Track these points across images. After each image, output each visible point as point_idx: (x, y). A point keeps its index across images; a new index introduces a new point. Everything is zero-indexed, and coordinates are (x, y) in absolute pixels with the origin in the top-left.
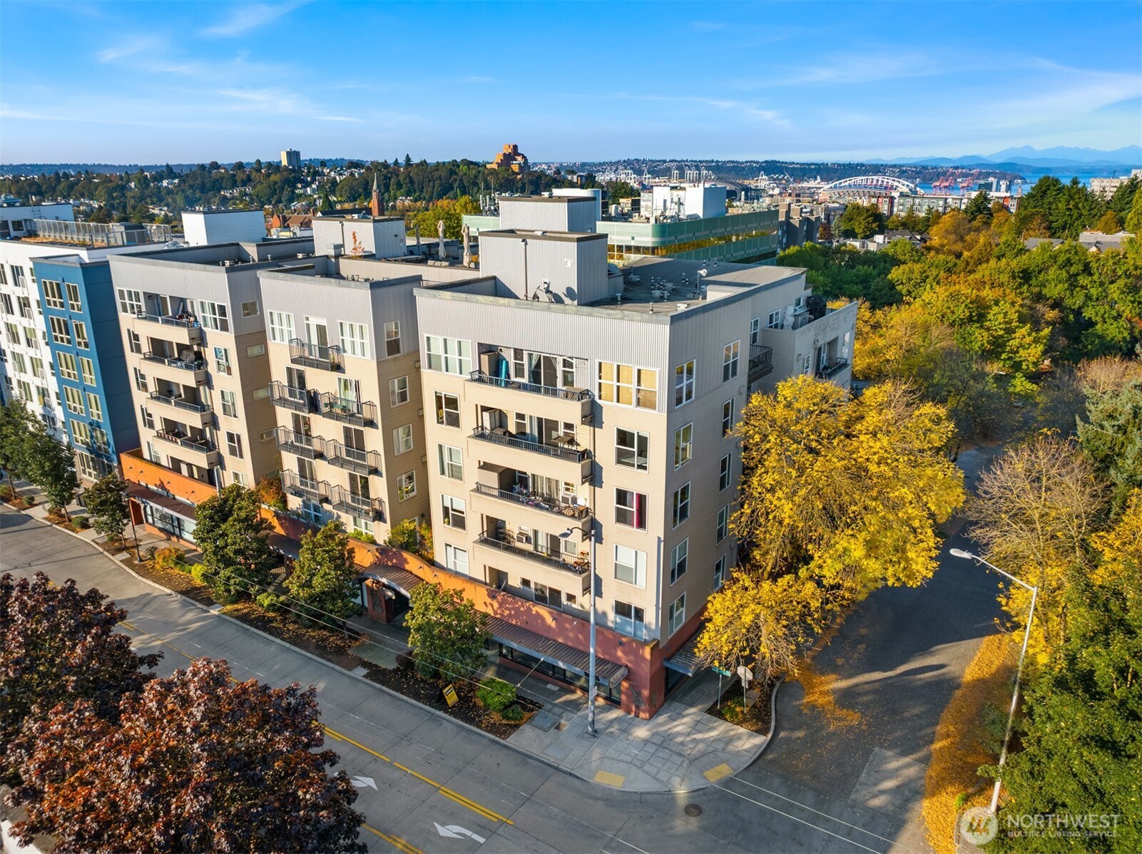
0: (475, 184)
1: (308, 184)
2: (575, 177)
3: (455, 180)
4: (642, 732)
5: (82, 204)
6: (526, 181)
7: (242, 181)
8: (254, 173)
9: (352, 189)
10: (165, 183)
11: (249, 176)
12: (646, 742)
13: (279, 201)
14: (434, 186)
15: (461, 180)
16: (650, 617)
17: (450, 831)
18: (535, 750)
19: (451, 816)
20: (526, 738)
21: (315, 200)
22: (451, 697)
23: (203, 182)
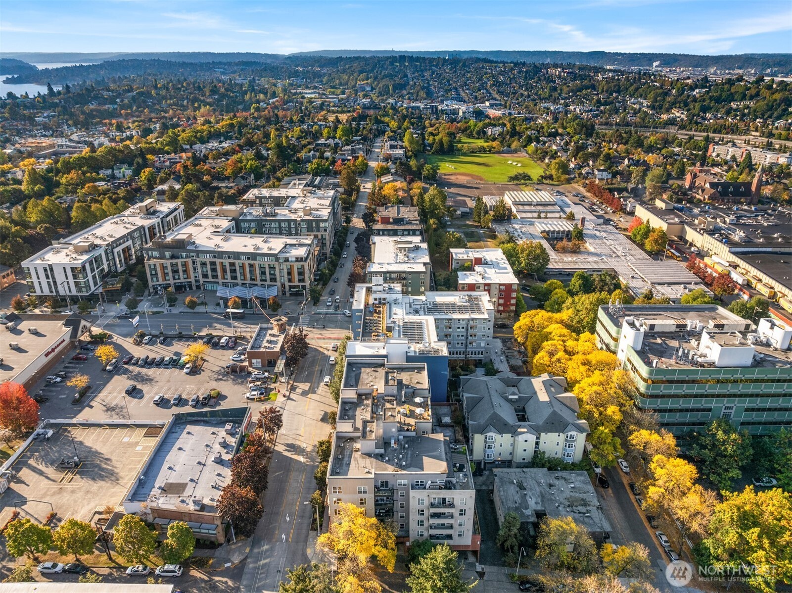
7: (752, 96)
10: (696, 92)
11: (759, 92)
13: (770, 116)
23: (721, 95)
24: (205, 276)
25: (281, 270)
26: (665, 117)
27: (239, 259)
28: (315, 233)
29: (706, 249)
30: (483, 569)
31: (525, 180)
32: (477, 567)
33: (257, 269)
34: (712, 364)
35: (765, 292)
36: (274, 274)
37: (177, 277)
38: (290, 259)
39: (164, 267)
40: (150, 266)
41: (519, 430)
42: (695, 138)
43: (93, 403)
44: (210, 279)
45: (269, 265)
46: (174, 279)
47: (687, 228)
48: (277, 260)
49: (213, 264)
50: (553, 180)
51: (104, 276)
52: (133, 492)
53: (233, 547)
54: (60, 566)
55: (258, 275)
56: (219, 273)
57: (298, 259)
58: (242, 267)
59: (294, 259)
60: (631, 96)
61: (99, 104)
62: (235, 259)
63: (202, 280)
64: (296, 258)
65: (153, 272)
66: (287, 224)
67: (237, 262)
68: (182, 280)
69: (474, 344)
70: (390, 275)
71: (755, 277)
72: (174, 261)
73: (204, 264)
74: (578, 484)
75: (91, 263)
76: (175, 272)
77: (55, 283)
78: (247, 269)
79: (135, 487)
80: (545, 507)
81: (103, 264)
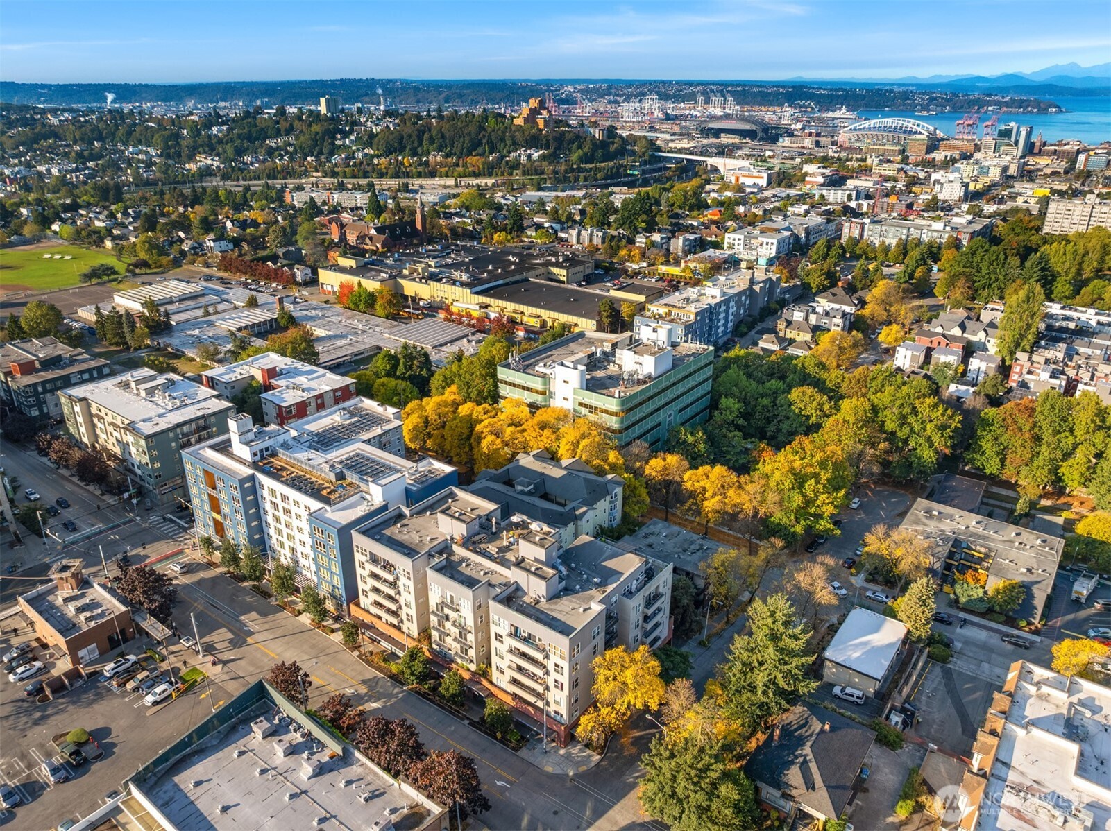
0: (502, 140)
1: (346, 135)
2: (597, 131)
3: (484, 136)
4: (562, 752)
5: (140, 152)
6: (550, 138)
7: (286, 130)
8: (296, 122)
9: (388, 143)
10: (215, 130)
11: (291, 125)
12: (562, 756)
13: (321, 153)
14: (464, 142)
15: (489, 136)
16: (565, 717)
17: (500, 783)
18: (526, 758)
19: (501, 778)
20: (524, 753)
21: (354, 153)
22: (499, 735)
23: (250, 131)
26: (192, 167)
29: (438, 299)
31: (108, 275)
34: (649, 377)
35: (535, 323)
41: (577, 513)
42: (252, 188)
47: (400, 281)
50: (150, 268)
60: (125, 143)
70: (182, 430)
71: (515, 312)
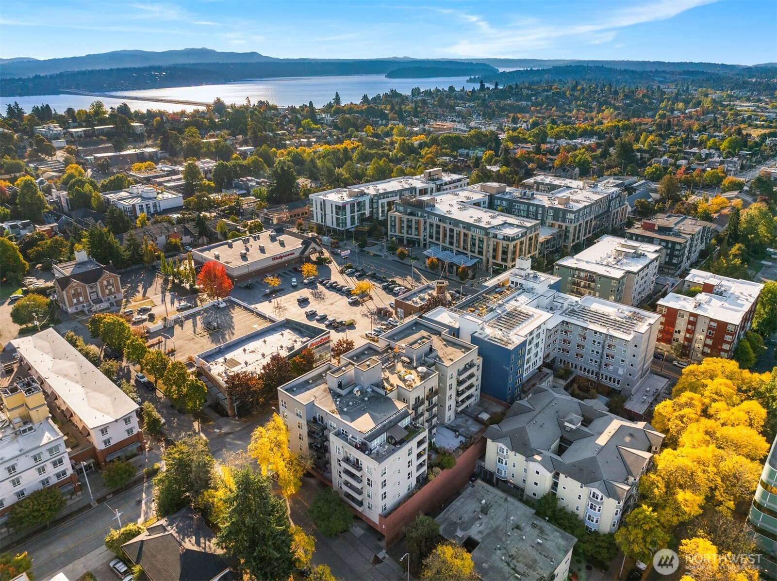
24: (431, 237)
25: (488, 245)
27: (457, 226)
28: (560, 223)
30: (384, 558)
32: (381, 553)
33: (470, 240)
36: (482, 248)
37: (410, 232)
38: (498, 236)
39: (401, 221)
40: (391, 217)
41: (535, 457)
43: (273, 300)
44: (434, 240)
45: (479, 238)
46: (408, 233)
48: (487, 234)
49: (438, 226)
51: (362, 218)
52: (209, 354)
53: (233, 422)
54: (146, 379)
55: (469, 246)
56: (441, 237)
57: (506, 238)
58: (459, 234)
59: (502, 237)
61: (517, 101)
62: (454, 226)
63: (428, 240)
64: (504, 236)
65: (393, 224)
66: (535, 208)
67: (455, 229)
68: (413, 236)
69: (611, 368)
70: (579, 273)
72: (410, 217)
73: (431, 225)
74: (549, 545)
75: (352, 205)
76: (409, 227)
77: (325, 214)
78: (462, 238)
79: (214, 351)
80: (483, 542)
81: (365, 209)
